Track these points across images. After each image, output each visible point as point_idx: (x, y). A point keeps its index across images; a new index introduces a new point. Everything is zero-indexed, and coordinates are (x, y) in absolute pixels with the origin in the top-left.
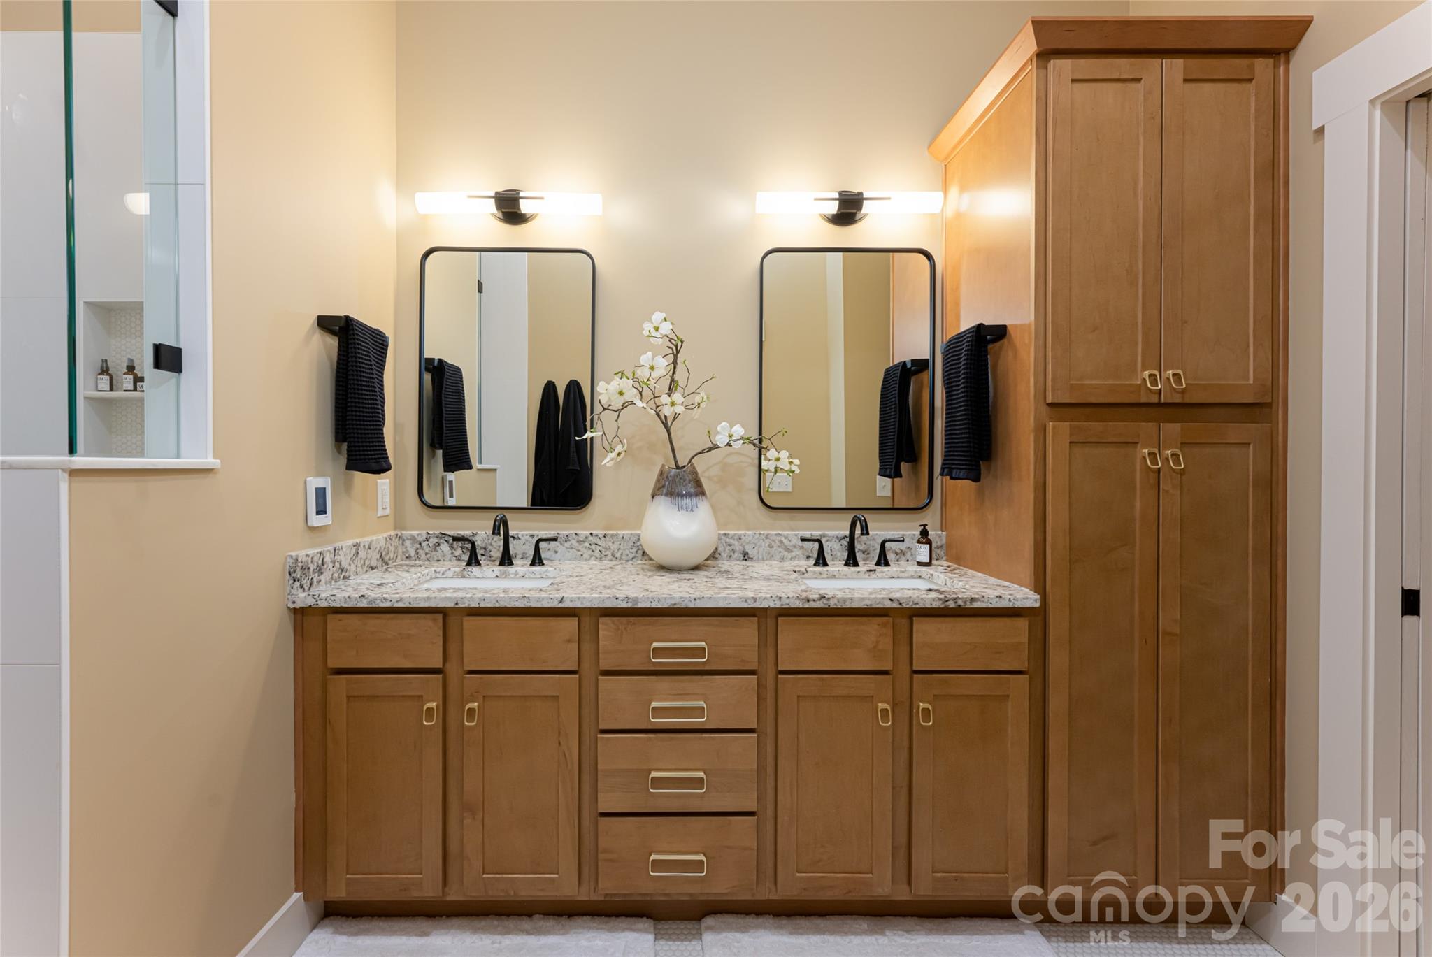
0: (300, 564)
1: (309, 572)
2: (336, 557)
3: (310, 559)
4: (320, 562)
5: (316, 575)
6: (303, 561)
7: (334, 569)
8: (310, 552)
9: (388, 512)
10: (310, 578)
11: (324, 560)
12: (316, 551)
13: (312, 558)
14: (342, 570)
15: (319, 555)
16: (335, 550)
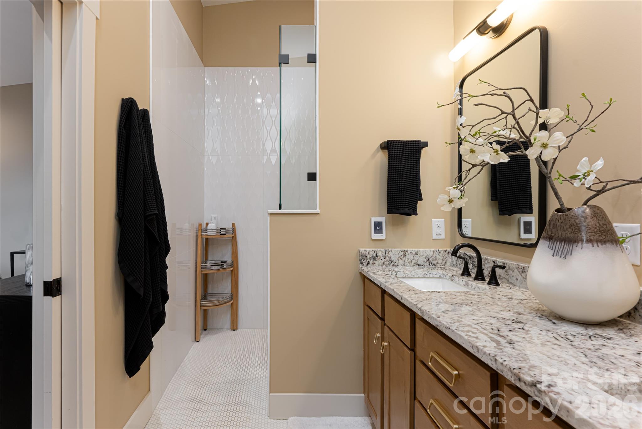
0: (360, 254)
1: (367, 258)
2: (386, 255)
3: (367, 253)
4: (374, 255)
5: (372, 260)
6: (363, 252)
7: (386, 260)
8: (368, 250)
9: (443, 236)
10: (367, 261)
11: (378, 255)
12: (371, 250)
13: (369, 252)
14: (392, 262)
15: (374, 252)
16: (386, 251)
